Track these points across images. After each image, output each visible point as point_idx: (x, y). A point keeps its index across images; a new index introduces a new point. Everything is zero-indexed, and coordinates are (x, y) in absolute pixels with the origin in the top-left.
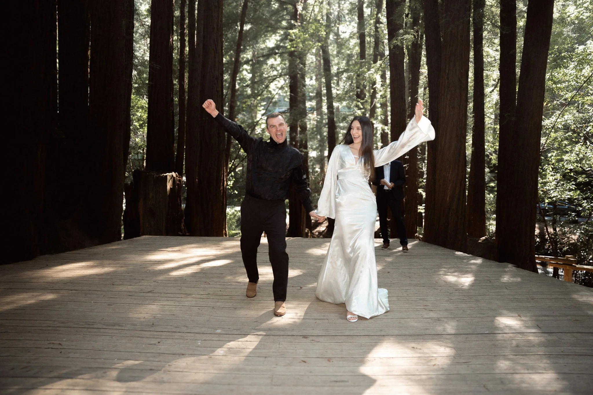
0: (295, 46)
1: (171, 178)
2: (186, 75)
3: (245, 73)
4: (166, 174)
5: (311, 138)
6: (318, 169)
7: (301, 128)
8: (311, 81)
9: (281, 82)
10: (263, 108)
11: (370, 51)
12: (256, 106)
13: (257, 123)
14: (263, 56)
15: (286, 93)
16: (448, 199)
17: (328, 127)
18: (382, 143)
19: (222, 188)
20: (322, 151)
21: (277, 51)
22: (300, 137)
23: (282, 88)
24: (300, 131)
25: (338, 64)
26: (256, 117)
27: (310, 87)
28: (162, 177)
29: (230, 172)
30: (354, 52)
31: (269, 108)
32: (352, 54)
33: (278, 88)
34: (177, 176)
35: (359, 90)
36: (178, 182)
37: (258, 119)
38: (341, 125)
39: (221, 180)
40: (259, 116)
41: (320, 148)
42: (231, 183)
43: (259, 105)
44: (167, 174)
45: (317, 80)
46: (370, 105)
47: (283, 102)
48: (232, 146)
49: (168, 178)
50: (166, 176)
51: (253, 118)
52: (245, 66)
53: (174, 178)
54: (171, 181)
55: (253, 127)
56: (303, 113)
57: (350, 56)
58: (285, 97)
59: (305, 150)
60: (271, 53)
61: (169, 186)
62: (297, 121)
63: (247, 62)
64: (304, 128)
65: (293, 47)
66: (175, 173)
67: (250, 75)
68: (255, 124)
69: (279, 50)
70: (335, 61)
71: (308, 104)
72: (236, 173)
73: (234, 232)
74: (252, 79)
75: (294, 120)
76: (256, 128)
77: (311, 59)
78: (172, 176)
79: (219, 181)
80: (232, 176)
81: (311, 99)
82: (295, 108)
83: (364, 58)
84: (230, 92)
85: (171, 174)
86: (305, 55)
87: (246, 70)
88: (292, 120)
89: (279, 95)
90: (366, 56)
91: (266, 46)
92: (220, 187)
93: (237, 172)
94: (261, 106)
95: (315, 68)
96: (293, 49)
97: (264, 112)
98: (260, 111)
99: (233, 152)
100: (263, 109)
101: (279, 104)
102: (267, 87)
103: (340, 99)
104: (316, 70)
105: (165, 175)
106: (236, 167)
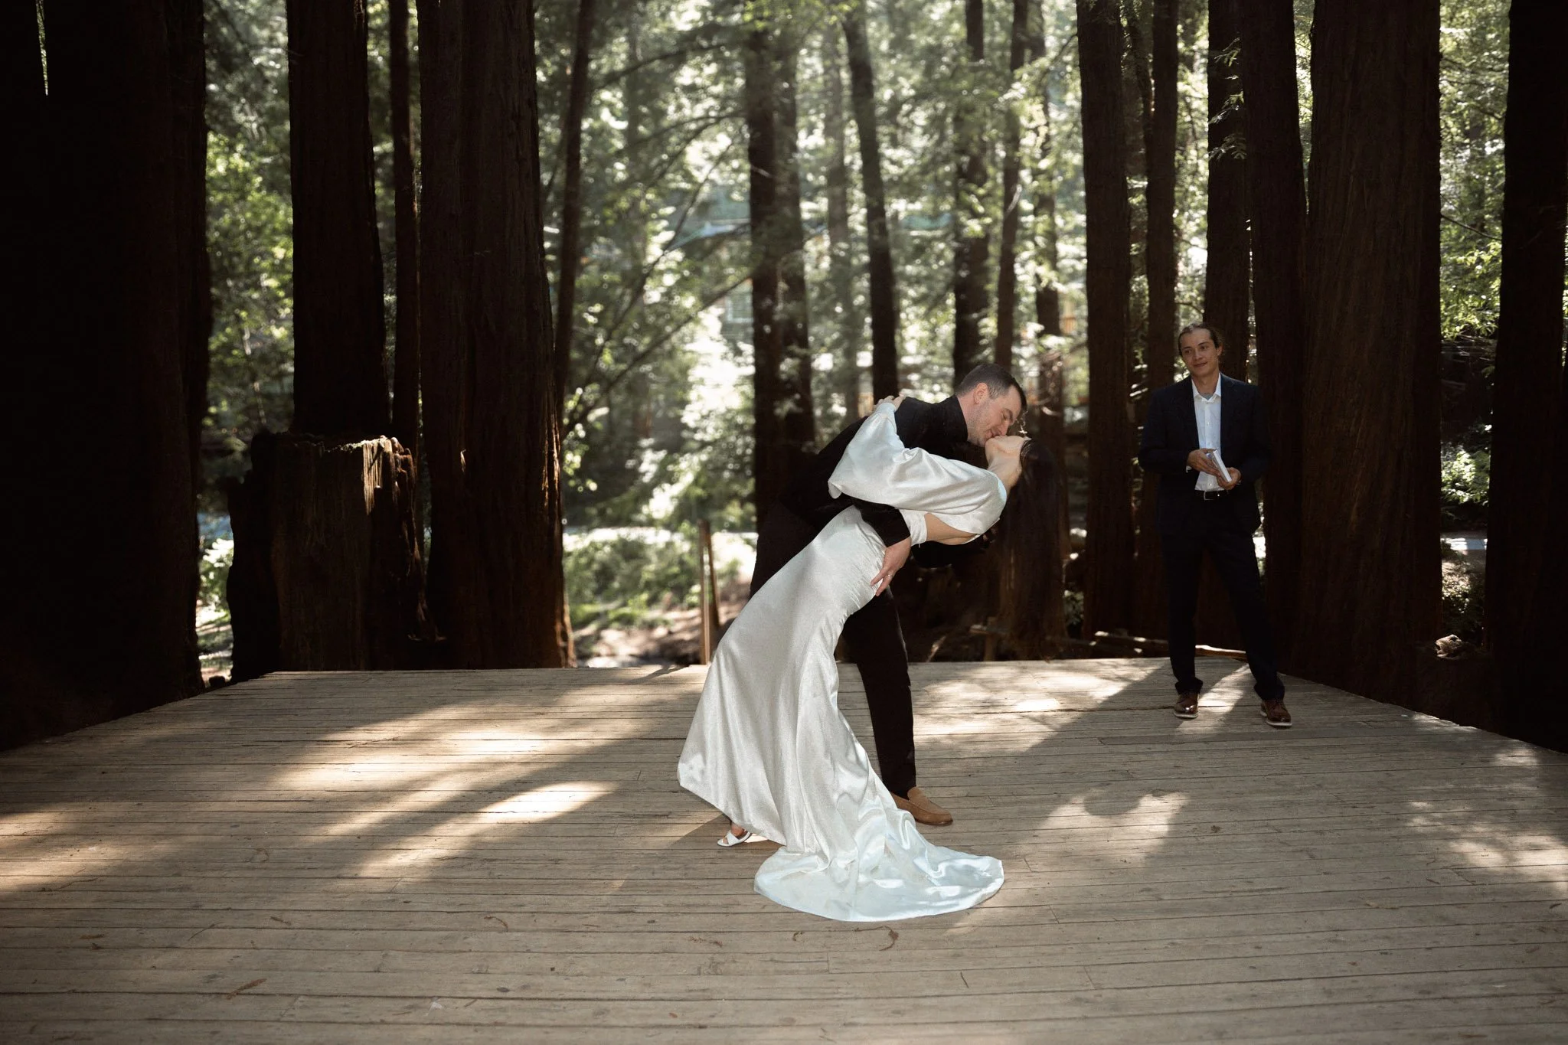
0: (766, 13)
1: (376, 457)
2: (415, 112)
3: (605, 115)
4: (359, 445)
5: (818, 314)
6: (839, 409)
7: (788, 282)
8: (811, 137)
9: (721, 141)
10: (664, 223)
11: (996, 35)
12: (645, 218)
13: (651, 272)
14: (664, 57)
15: (737, 177)
16: (1353, 517)
17: (872, 281)
18: (1040, 322)
19: (546, 484)
20: (850, 354)
21: (704, 43)
22: (784, 311)
23: (724, 158)
24: (785, 293)
25: (893, 82)
26: (645, 255)
27: (807, 156)
28: (346, 454)
29: (571, 427)
30: (947, 40)
31: (686, 226)
32: (940, 46)
33: (711, 158)
34: (394, 449)
35: (965, 159)
36: (399, 469)
37: (650, 259)
38: (910, 269)
39: (542, 456)
40: (654, 251)
41: (846, 345)
42: (574, 459)
43: (654, 216)
44: (364, 442)
45: (827, 133)
46: (1001, 203)
47: (724, 206)
48: (574, 343)
49: (367, 455)
50: (360, 449)
51: (637, 255)
52: (606, 95)
53: (386, 456)
54: (375, 467)
55: (638, 282)
56: (795, 235)
57: (934, 53)
58: (729, 190)
59: (804, 351)
60: (686, 47)
61: (370, 483)
62: (776, 259)
63: (612, 80)
64: (797, 284)
65: (761, 19)
66: (389, 437)
67: (623, 125)
68: (645, 271)
69: (709, 38)
70: (884, 71)
71: (808, 209)
72: (589, 429)
73: (588, 609)
74: (630, 134)
75: (767, 255)
76: (647, 287)
77: (810, 66)
78: (380, 447)
79: (538, 459)
80: (577, 438)
81: (813, 194)
82: (769, 218)
83: (982, 57)
84: (560, 179)
85: (375, 442)
86: (795, 51)
87: (611, 106)
88: (761, 257)
89: (713, 183)
90: (986, 50)
91: (670, 30)
92: (540, 481)
93: (591, 424)
94: (661, 218)
95: (823, 93)
96: (760, 25)
97: (669, 235)
98: (656, 233)
99: (579, 363)
100: (667, 229)
101: (713, 211)
102: (677, 156)
103: (909, 188)
104: (826, 101)
105: (355, 446)
106: (589, 409)
